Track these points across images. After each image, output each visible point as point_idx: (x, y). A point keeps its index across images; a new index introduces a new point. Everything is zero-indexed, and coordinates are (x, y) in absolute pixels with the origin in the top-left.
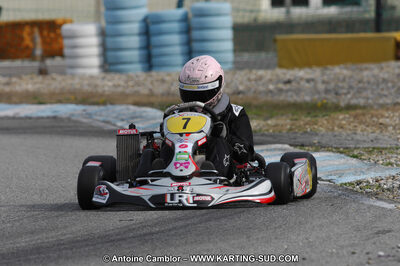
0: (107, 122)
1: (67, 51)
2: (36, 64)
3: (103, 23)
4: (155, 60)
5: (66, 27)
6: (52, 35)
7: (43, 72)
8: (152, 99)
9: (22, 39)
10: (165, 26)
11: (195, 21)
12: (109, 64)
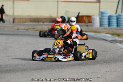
0: (99, 37)
1: (92, 22)
2: (86, 24)
3: (100, 16)
4: (110, 25)
5: (93, 17)
6: (90, 18)
7: (87, 26)
8: (109, 33)
9: (83, 19)
10: (113, 18)
11: (119, 17)
12: (101, 25)
